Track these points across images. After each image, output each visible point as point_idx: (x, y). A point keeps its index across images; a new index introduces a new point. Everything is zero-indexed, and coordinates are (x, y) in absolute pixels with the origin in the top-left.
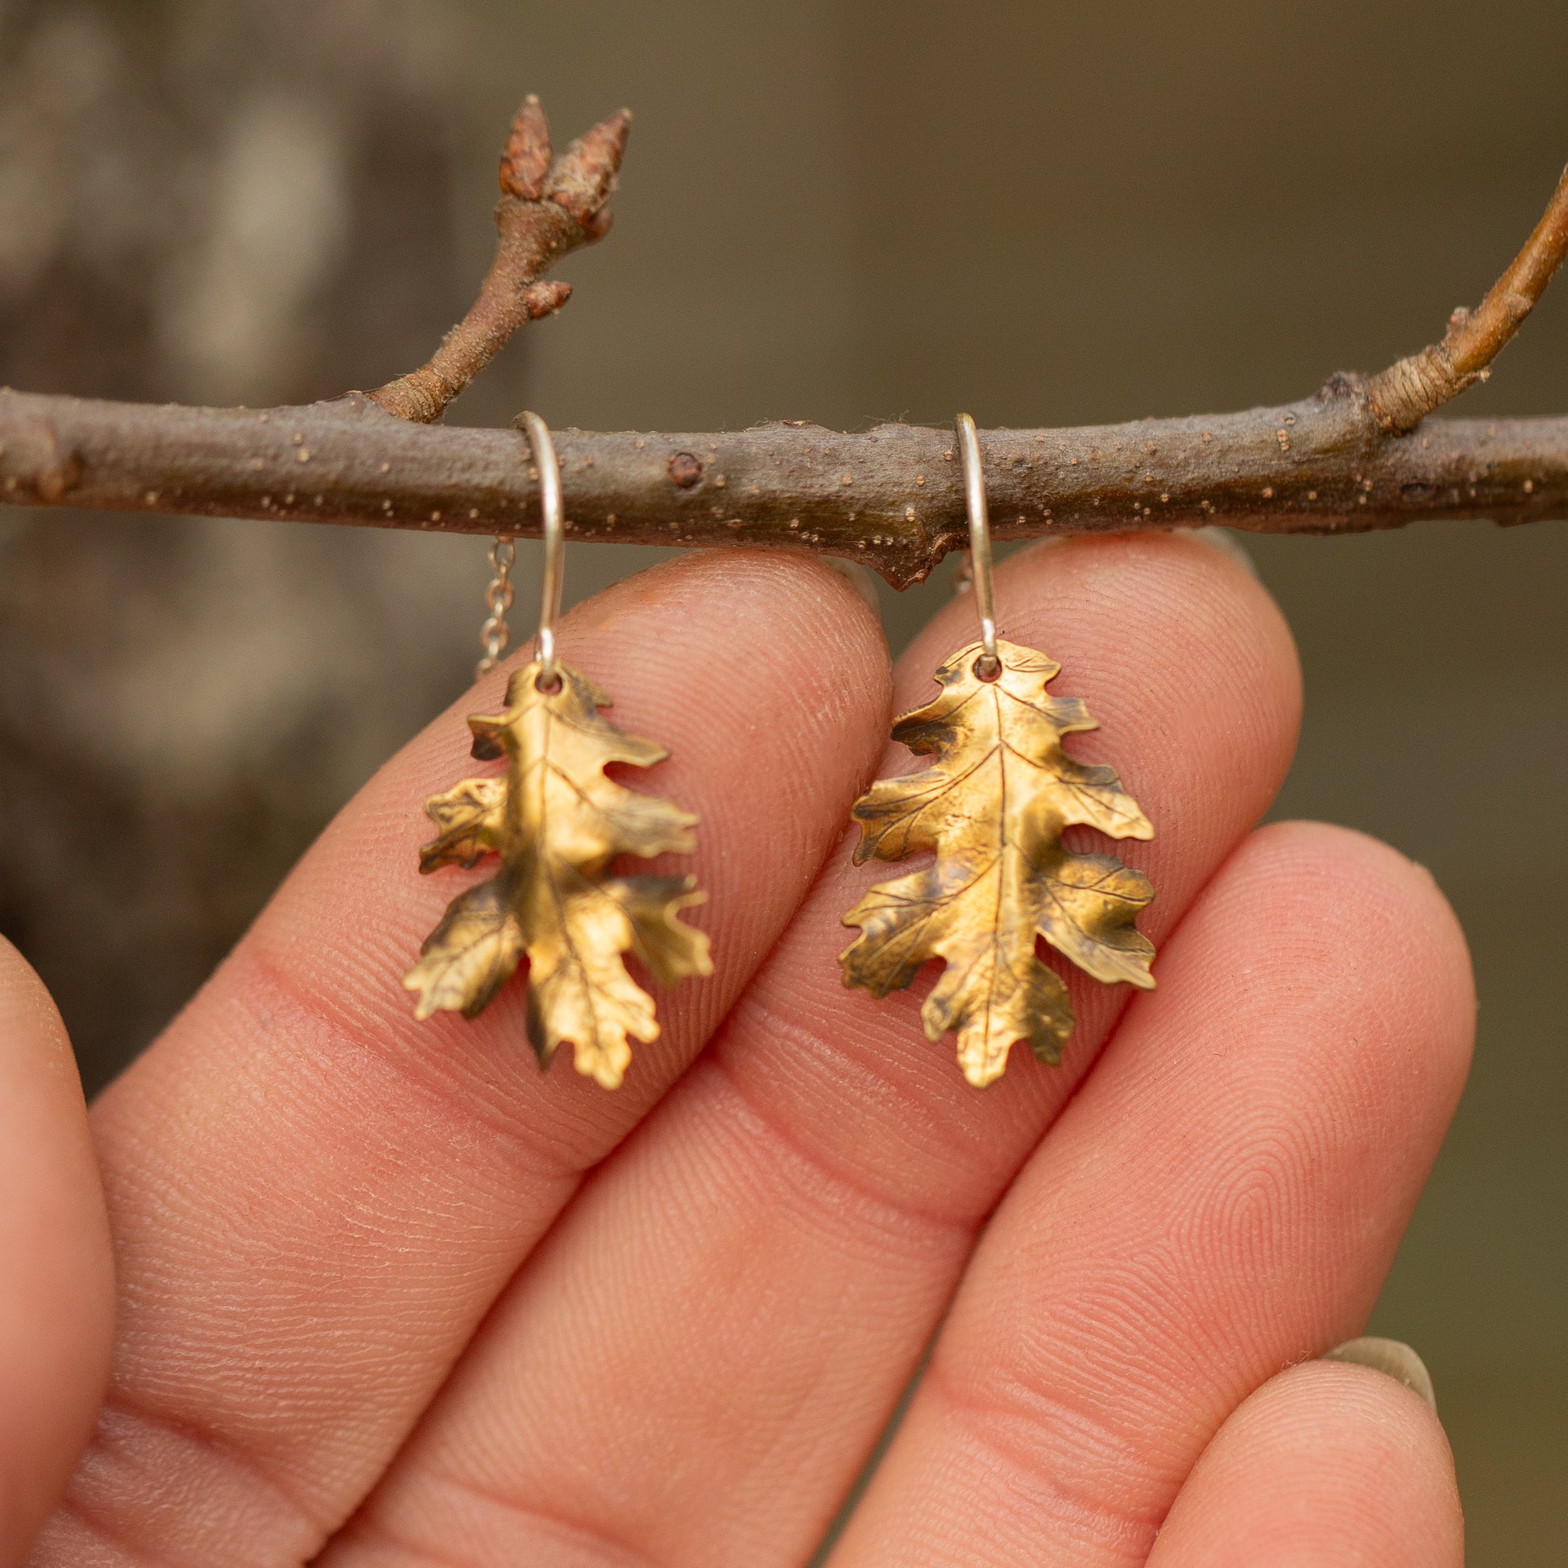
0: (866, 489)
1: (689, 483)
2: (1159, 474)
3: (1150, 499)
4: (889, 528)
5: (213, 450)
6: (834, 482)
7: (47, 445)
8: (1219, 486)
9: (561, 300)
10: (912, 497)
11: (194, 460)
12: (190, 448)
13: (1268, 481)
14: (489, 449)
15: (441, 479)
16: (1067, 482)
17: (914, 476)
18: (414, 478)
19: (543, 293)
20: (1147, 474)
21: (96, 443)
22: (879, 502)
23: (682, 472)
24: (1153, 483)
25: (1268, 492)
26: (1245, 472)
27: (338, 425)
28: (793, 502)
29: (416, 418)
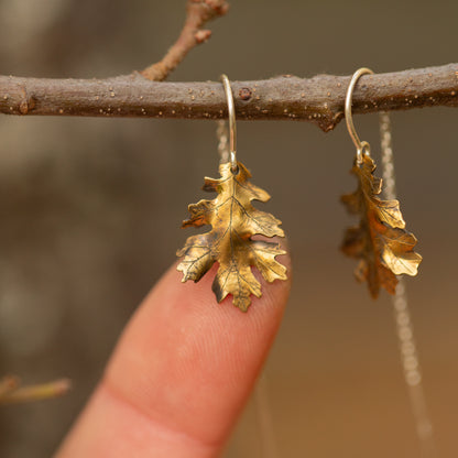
0: (310, 98)
1: (247, 99)
2: (414, 89)
3: (411, 97)
4: (318, 111)
5: (80, 93)
6: (298, 96)
7: (23, 95)
8: (435, 92)
9: (208, 37)
10: (325, 100)
11: (76, 97)
12: (73, 94)
13: (453, 89)
14: (178, 89)
15: (160, 101)
16: (381, 93)
17: (327, 92)
18: (152, 100)
19: (201, 34)
20: (410, 89)
21: (41, 93)
22: (315, 103)
23: (244, 95)
24: (412, 92)
25: (453, 93)
26: (444, 86)
27: (125, 83)
28: (284, 104)
29: (156, 80)
